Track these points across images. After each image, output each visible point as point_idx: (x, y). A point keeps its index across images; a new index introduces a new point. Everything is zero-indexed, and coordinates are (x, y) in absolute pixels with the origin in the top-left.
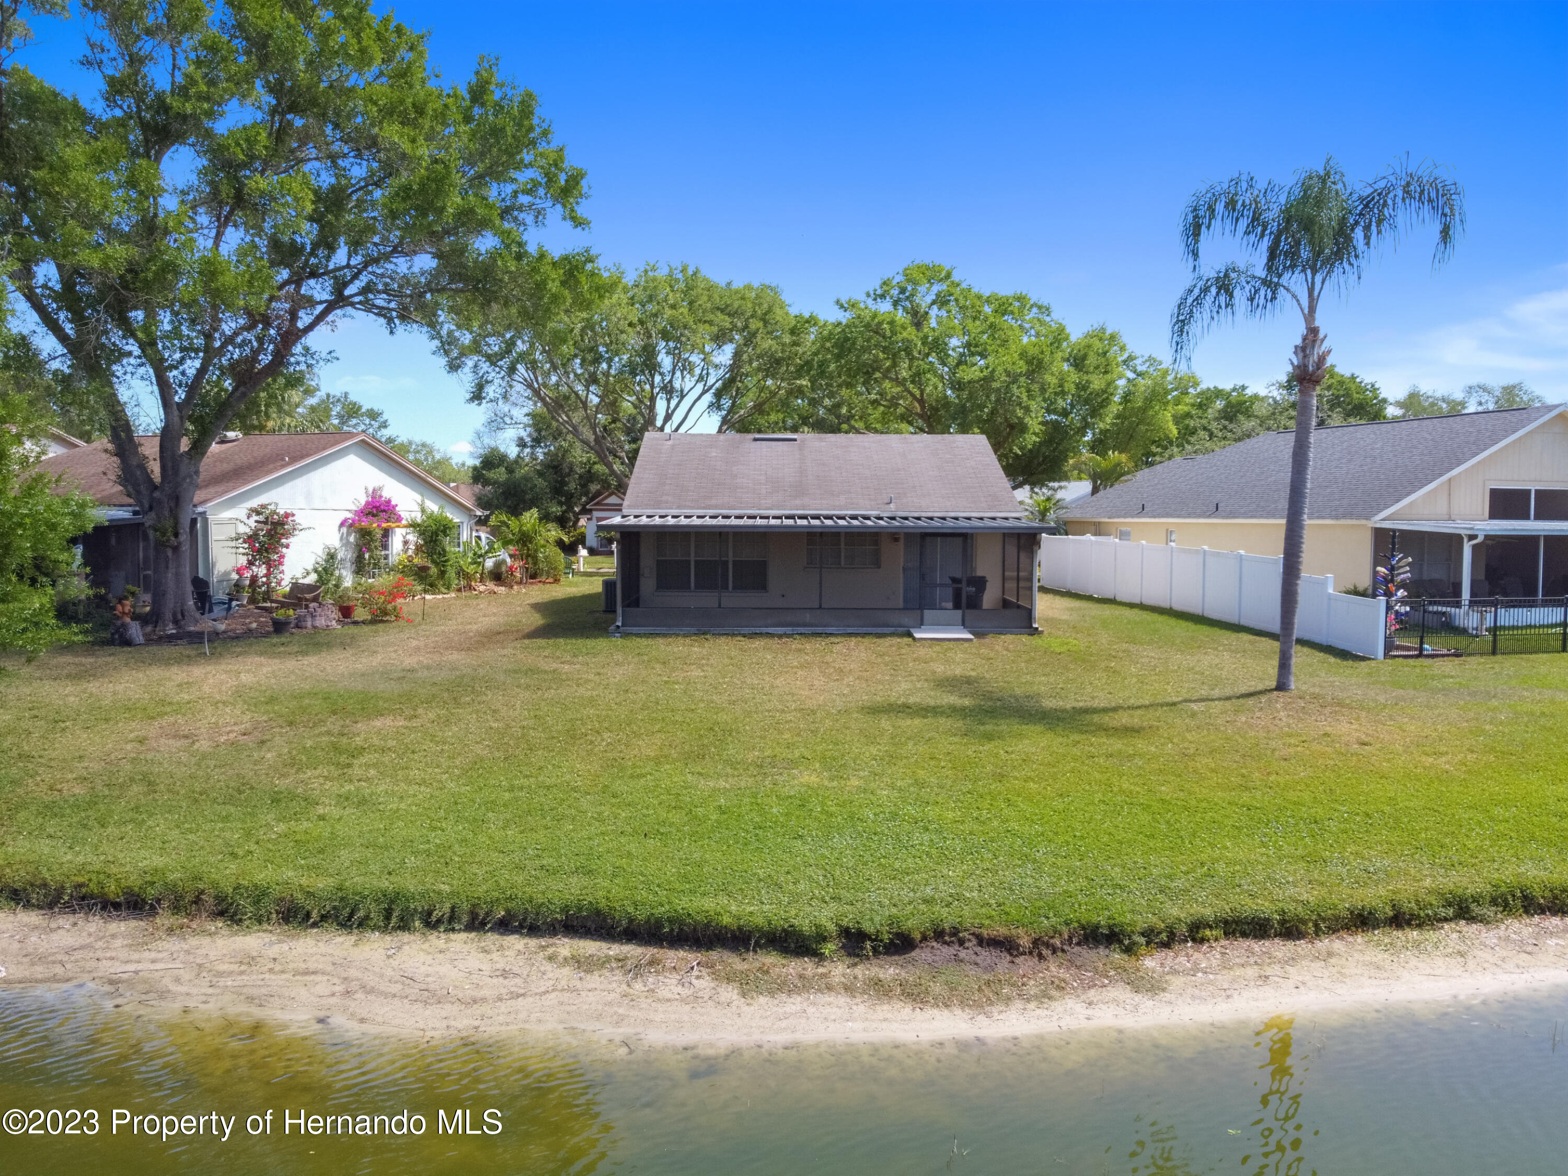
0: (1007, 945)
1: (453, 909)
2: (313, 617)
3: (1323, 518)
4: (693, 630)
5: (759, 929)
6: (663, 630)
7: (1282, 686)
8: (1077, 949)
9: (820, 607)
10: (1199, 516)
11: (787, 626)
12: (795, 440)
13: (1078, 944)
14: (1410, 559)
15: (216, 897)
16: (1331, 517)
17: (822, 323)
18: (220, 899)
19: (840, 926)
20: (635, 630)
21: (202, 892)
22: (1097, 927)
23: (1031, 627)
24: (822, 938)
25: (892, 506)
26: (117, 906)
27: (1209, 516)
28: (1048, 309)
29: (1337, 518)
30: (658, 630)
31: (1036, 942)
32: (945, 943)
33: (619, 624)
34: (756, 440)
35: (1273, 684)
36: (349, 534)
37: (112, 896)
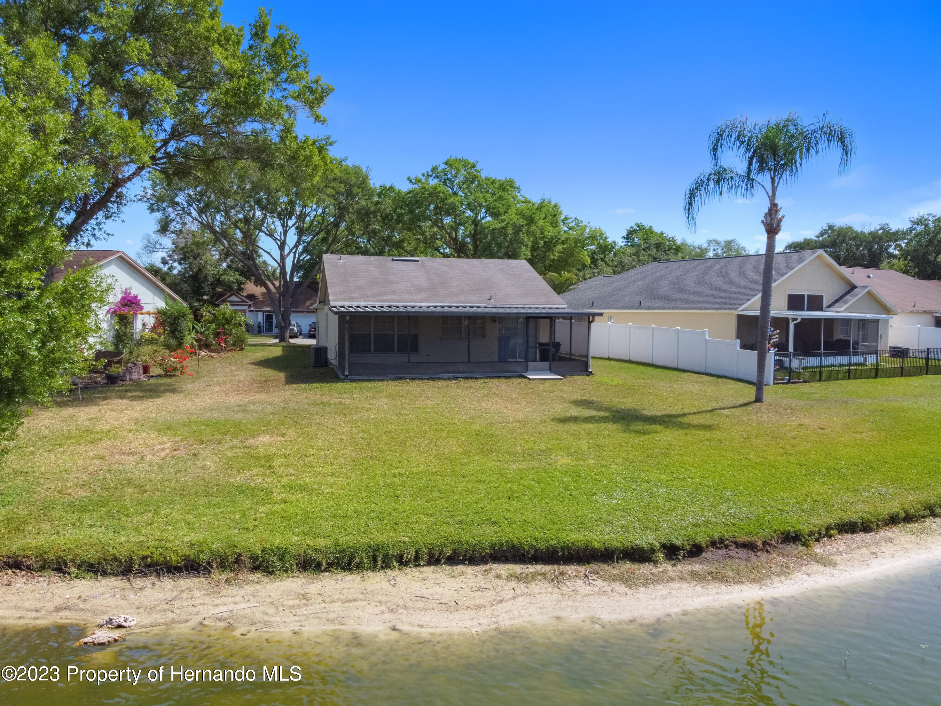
0: (750, 546)
1: (417, 552)
2: (130, 373)
3: (708, 309)
4: (394, 377)
5: (617, 549)
6: (375, 377)
7: (758, 399)
8: (781, 546)
9: (469, 362)
10: (630, 308)
11: (449, 373)
12: (418, 261)
13: (781, 543)
14: (778, 331)
15: (251, 557)
16: (712, 309)
17: (397, 191)
18: (254, 558)
19: (660, 543)
20: (357, 377)
21: (240, 555)
22: (789, 532)
23: (588, 371)
24: (653, 551)
25: (492, 301)
26: (178, 569)
27: (637, 308)
28: (518, 189)
29: (716, 309)
30: (372, 377)
31: (764, 543)
32: (717, 548)
33: (347, 373)
34: (393, 260)
35: (753, 398)
36: (111, 318)
37: (174, 563)
